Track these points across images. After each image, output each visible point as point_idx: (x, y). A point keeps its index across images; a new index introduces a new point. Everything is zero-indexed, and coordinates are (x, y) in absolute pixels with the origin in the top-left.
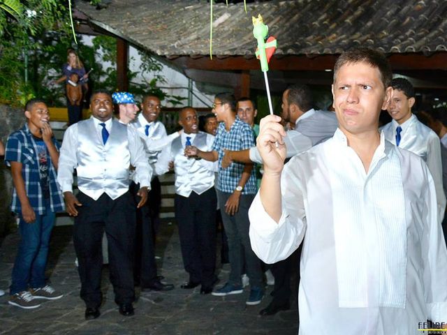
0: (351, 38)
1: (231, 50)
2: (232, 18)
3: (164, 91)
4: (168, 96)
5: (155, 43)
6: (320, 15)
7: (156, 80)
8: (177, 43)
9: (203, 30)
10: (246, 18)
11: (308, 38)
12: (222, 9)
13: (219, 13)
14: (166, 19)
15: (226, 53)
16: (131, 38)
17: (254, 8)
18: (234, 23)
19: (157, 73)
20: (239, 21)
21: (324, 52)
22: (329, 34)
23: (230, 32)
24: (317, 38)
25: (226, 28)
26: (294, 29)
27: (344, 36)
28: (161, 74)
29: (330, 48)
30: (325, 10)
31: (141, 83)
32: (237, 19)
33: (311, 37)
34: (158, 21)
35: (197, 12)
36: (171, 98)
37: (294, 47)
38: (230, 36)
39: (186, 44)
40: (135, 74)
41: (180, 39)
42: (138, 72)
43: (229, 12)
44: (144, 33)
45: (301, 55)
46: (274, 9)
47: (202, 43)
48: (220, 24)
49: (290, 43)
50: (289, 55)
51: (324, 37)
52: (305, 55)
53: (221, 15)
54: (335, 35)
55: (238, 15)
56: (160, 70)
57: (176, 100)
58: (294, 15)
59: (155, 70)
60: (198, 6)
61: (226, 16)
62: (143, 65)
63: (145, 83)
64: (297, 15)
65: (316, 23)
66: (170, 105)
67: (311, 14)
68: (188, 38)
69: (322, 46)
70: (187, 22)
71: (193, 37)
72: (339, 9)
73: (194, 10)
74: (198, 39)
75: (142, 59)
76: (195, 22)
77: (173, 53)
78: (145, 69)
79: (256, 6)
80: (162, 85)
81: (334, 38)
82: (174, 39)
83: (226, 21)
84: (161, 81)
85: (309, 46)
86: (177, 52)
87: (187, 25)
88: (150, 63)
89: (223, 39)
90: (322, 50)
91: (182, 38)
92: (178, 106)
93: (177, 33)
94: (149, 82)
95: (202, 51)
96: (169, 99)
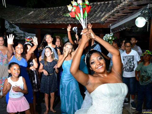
0: (68, 19)
1: (33, 22)
2: (34, 13)
3: (17, 34)
4: (18, 36)
5: (10, 20)
6: (60, 12)
7: (14, 31)
8: (17, 20)
9: (25, 16)
10: (38, 13)
11: (56, 19)
12: (32, 10)
13: (31, 11)
14: (15, 12)
15: (31, 23)
16: (3, 18)
17: (41, 10)
18: (35, 14)
19: (14, 29)
20: (36, 14)
21: (60, 23)
22: (62, 18)
23: (33, 17)
24: (58, 19)
25: (32, 16)
26: (52, 16)
27: (66, 18)
28: (15, 29)
29: (62, 22)
30: (61, 11)
31: (9, 32)
32: (36, 13)
33: (57, 18)
34: (12, 13)
35: (24, 11)
36: (19, 37)
37: (52, 21)
38: (33, 18)
39: (20, 20)
40: (7, 29)
41: (18, 19)
42: (8, 29)
43: (33, 11)
44: (7, 17)
45: (53, 24)
46: (47, 10)
47: (25, 20)
48: (31, 14)
49: (51, 20)
50: (50, 24)
51: (61, 19)
52: (55, 24)
53: (31, 12)
54: (64, 18)
55: (36, 12)
56: (15, 28)
57: (21, 37)
58: (52, 12)
59: (14, 28)
60: (24, 9)
61: (32, 12)
62: (10, 27)
63: (10, 32)
64: (53, 12)
65: (59, 14)
66: (19, 39)
67: (57, 12)
68: (21, 18)
69: (59, 21)
70: (21, 14)
71: (22, 18)
72: (65, 11)
73: (23, 10)
74: (24, 18)
75: (9, 25)
76: (23, 13)
77: (15, 23)
78: (10, 28)
79: (42, 9)
80: (16, 33)
81: (64, 19)
82: (16, 19)
83: (32, 13)
84: (16, 31)
85: (56, 21)
86: (17, 22)
87: (21, 15)
88: (12, 26)
89: (31, 19)
90: (59, 22)
91: (19, 18)
92: (21, 39)
93: (18, 17)
94: (12, 32)
95: (24, 22)
96: (18, 37)
